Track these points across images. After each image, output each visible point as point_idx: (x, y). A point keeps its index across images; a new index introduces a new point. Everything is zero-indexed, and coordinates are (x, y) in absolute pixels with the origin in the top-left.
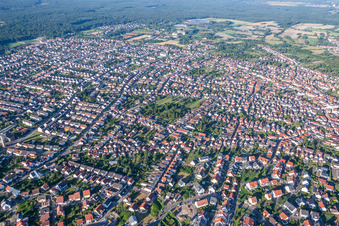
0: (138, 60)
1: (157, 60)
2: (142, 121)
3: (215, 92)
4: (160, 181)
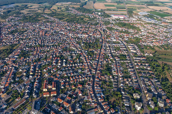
3: (25, 39)
4: (7, 81)
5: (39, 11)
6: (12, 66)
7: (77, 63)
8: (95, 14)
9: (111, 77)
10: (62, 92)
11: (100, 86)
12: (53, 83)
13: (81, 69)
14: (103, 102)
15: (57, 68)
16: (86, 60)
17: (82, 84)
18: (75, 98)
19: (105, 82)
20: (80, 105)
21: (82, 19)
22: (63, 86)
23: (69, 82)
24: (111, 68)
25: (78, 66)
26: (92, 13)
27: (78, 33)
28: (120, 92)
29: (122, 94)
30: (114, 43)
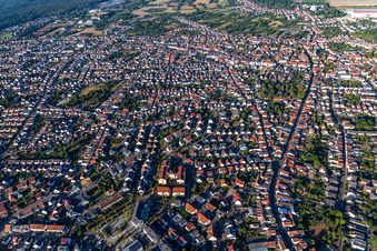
0: (56, 56)
1: (76, 52)
2: (69, 112)
3: (135, 71)
4: (94, 155)
5: (170, 10)
6: (106, 126)
7: (238, 129)
8: (301, 9)
9: (322, 171)
10: (198, 190)
11: (289, 190)
12: (180, 168)
13: (247, 144)
14: (291, 229)
15: (193, 136)
16: (262, 125)
17: (246, 178)
18: (223, 209)
19: (305, 180)
20: (235, 226)
21: (266, 23)
22: (200, 177)
23: (214, 170)
24: (327, 148)
25: (241, 137)
26: (293, 8)
27: (250, 58)
28: (344, 211)
29: (347, 218)
30: (345, 84)
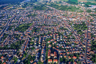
1: (17, 14)
2: (15, 33)
3: (36, 20)
4: (25, 48)
5: (44, 3)
6: (28, 37)
7: (70, 39)
8: (80, 5)
11: (91, 60)
12: (55, 52)
16: (77, 37)
25: (72, 41)
26: (77, 5)
27: (69, 17)
